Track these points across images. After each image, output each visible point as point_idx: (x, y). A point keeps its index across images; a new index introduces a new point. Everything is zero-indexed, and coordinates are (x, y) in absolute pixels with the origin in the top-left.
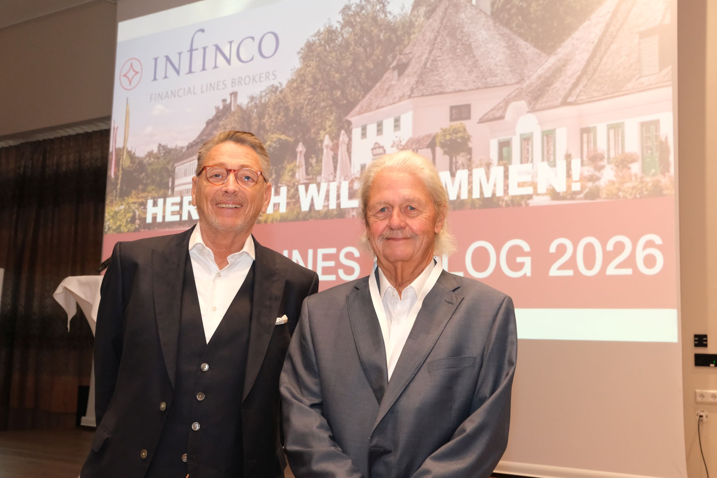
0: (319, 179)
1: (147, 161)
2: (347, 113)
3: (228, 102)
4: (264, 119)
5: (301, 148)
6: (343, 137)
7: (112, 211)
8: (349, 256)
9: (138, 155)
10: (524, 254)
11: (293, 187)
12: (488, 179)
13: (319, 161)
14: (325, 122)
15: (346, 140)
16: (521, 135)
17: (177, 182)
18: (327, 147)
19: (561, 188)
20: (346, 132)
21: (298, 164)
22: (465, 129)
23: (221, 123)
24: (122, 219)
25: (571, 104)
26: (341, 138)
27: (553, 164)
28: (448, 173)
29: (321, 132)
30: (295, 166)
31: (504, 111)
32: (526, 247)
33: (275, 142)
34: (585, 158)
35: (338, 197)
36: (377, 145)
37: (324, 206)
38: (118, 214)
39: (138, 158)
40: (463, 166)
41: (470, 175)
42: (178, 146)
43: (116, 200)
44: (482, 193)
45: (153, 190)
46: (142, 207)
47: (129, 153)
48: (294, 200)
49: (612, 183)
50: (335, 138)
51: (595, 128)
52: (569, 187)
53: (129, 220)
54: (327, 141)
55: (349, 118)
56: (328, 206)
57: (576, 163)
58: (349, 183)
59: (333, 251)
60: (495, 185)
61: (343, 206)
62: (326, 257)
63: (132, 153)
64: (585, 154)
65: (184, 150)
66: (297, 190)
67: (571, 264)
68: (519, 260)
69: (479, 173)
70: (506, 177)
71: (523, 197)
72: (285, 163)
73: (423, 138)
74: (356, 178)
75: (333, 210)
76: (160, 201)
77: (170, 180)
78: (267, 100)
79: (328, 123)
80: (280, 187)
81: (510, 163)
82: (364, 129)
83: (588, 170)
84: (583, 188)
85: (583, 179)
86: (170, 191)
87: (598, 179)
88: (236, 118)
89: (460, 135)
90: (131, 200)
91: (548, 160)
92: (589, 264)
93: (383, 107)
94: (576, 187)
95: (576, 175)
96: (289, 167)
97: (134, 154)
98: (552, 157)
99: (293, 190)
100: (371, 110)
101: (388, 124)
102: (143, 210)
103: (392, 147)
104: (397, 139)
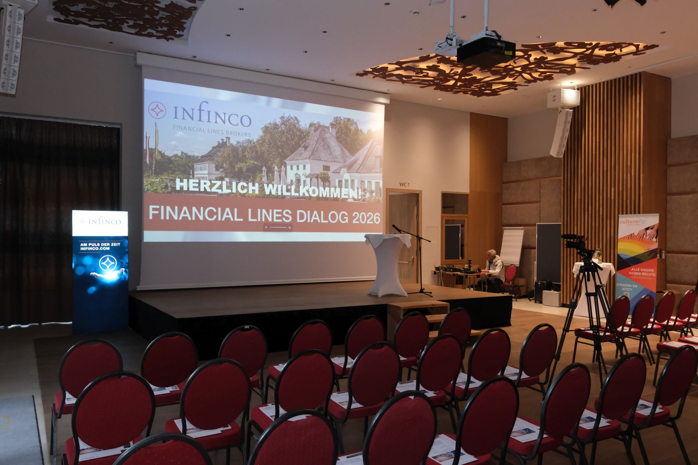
0: (273, 182)
1: (174, 159)
2: (285, 159)
3: (225, 141)
4: (245, 153)
5: (264, 169)
6: (283, 168)
7: (149, 181)
8: (287, 213)
9: (166, 154)
10: (346, 216)
11: (262, 184)
12: (335, 191)
13: (273, 175)
14: (275, 161)
15: (285, 169)
16: (345, 179)
17: (195, 172)
18: (276, 170)
19: (356, 197)
20: (284, 166)
21: (263, 175)
22: (328, 174)
23: (221, 150)
24: (158, 186)
25: (358, 173)
26: (282, 168)
27: (354, 190)
28: (323, 188)
29: (273, 164)
30: (262, 176)
31: (340, 171)
32: (347, 214)
33: (251, 164)
34: (362, 190)
35: (282, 191)
36: (297, 174)
37: (276, 193)
38: (155, 184)
39: (167, 156)
40: (328, 186)
41: (330, 190)
42: (195, 155)
43: (152, 175)
44: (333, 196)
45: (180, 174)
46: (173, 182)
47: (160, 152)
48: (262, 189)
49: (369, 198)
50: (280, 167)
51: (365, 181)
52: (358, 197)
53: (163, 187)
54: (276, 168)
55: (285, 161)
56: (278, 193)
57: (360, 190)
58: (286, 186)
59: (280, 211)
60: (337, 194)
61: (284, 194)
62: (277, 213)
63: (162, 153)
64: (362, 188)
65: (199, 158)
66: (263, 185)
67: (358, 220)
68: (345, 218)
69: (332, 189)
70: (341, 192)
71: (346, 199)
72: (257, 173)
73: (314, 174)
74: (289, 185)
75: (280, 195)
76: (185, 181)
77: (191, 171)
78: (247, 145)
79: (276, 161)
80: (255, 183)
81: (342, 188)
82: (292, 167)
83: (363, 193)
84: (362, 198)
85: (362, 195)
86: (191, 176)
87: (365, 196)
88: (230, 149)
89: (326, 175)
90: (163, 177)
91: (352, 189)
92: (363, 221)
93: (299, 160)
94: (360, 198)
95: (360, 194)
96: (259, 175)
97: (164, 153)
98: (354, 188)
99: (261, 185)
100: (294, 160)
101: (301, 167)
102: (173, 183)
103: (303, 175)
104: (305, 173)
